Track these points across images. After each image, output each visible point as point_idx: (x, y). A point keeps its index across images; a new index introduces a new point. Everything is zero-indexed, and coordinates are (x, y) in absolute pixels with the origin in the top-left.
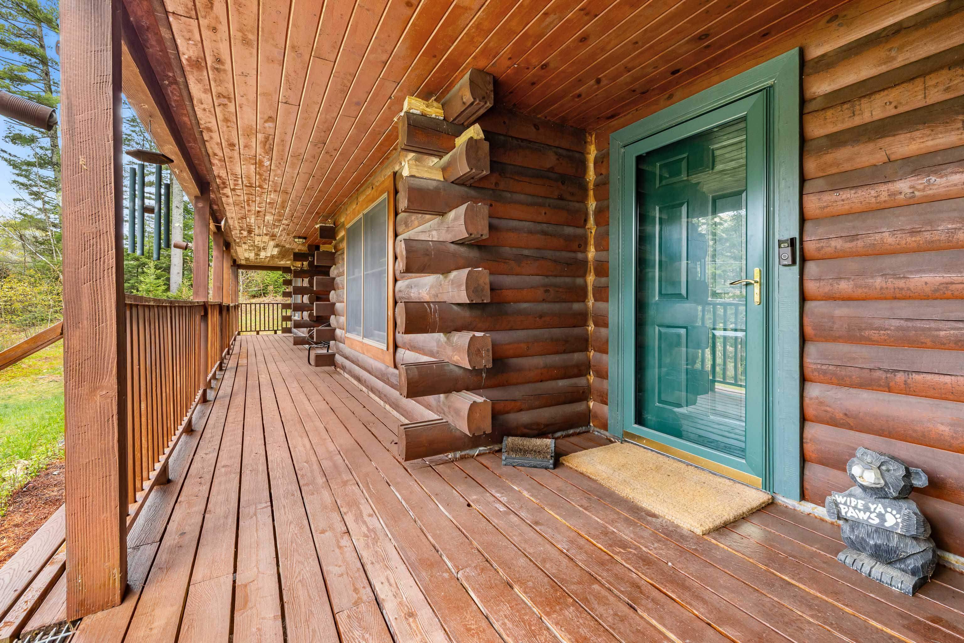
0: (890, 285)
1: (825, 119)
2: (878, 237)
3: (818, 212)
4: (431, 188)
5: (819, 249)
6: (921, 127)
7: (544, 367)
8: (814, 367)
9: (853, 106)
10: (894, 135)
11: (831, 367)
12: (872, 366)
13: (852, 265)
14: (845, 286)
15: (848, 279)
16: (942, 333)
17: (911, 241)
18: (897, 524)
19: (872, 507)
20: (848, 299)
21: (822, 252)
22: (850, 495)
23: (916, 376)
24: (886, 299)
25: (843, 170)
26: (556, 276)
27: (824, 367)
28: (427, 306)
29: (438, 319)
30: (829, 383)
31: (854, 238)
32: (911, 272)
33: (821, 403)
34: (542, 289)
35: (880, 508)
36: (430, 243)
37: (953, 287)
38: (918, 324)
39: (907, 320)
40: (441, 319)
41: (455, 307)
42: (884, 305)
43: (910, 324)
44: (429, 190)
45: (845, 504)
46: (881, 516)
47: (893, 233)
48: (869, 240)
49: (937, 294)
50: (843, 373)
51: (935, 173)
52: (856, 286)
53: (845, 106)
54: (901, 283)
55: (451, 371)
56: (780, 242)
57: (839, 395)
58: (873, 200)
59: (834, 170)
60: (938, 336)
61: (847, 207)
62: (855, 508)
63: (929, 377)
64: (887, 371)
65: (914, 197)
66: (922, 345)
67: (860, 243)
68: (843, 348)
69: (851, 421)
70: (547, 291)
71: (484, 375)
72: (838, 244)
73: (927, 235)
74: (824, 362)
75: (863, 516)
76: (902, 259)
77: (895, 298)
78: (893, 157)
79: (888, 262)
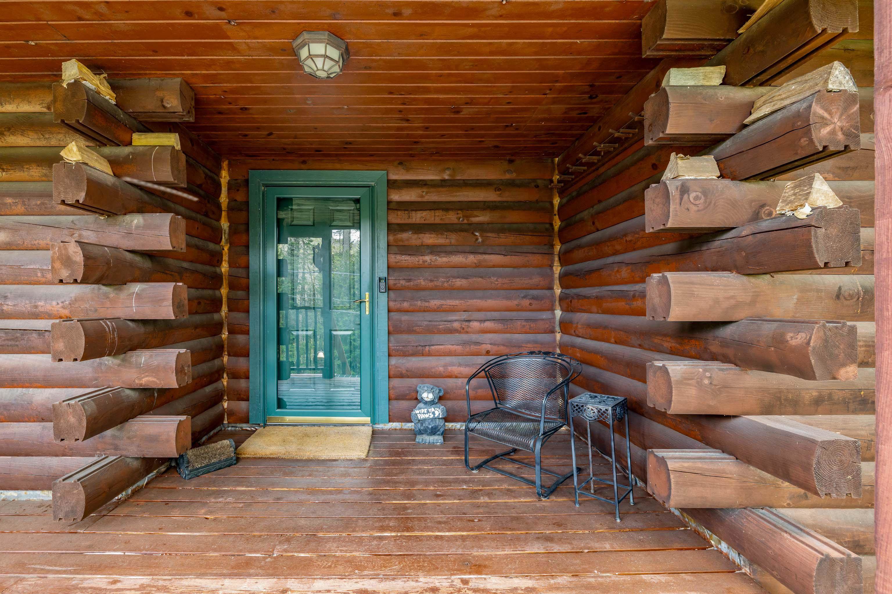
0: (423, 305)
1: (397, 215)
2: (419, 281)
3: (394, 264)
4: (109, 184)
5: (395, 284)
6: (433, 233)
7: (198, 377)
8: (393, 348)
9: (409, 213)
10: (425, 234)
11: (401, 347)
12: (417, 344)
13: (409, 294)
14: (406, 305)
15: (407, 301)
16: (441, 327)
17: (431, 284)
18: (439, 414)
19: (430, 410)
20: (407, 311)
21: (396, 286)
22: (420, 409)
23: (433, 347)
24: (421, 311)
25: (404, 244)
26: (203, 288)
27: (398, 348)
28: (103, 324)
29: (116, 339)
30: (399, 356)
31: (409, 280)
32: (430, 299)
33: (396, 367)
34: (196, 301)
35: (433, 410)
36: (106, 248)
37: (444, 306)
38: (433, 323)
39: (430, 321)
40: (120, 337)
41: (129, 323)
42: (420, 314)
43: (430, 323)
44: (107, 185)
45: (420, 413)
46: (434, 413)
47: (424, 280)
48: (416, 282)
49: (438, 310)
50: (406, 349)
51: (438, 255)
52: (411, 305)
53: (406, 212)
54: (427, 304)
55: (128, 396)
56: (380, 279)
57: (404, 361)
58: (417, 263)
59: (401, 243)
60: (439, 328)
61: (406, 264)
62: (424, 413)
63: (436, 347)
64: (422, 346)
65: (431, 264)
66: (433, 333)
67: (412, 283)
68: (405, 337)
69: (409, 374)
70: (199, 303)
71: (156, 395)
72: (403, 282)
73: (435, 283)
74: (398, 345)
75: (427, 416)
76: (427, 293)
77: (424, 311)
78: (424, 244)
79: (422, 293)
